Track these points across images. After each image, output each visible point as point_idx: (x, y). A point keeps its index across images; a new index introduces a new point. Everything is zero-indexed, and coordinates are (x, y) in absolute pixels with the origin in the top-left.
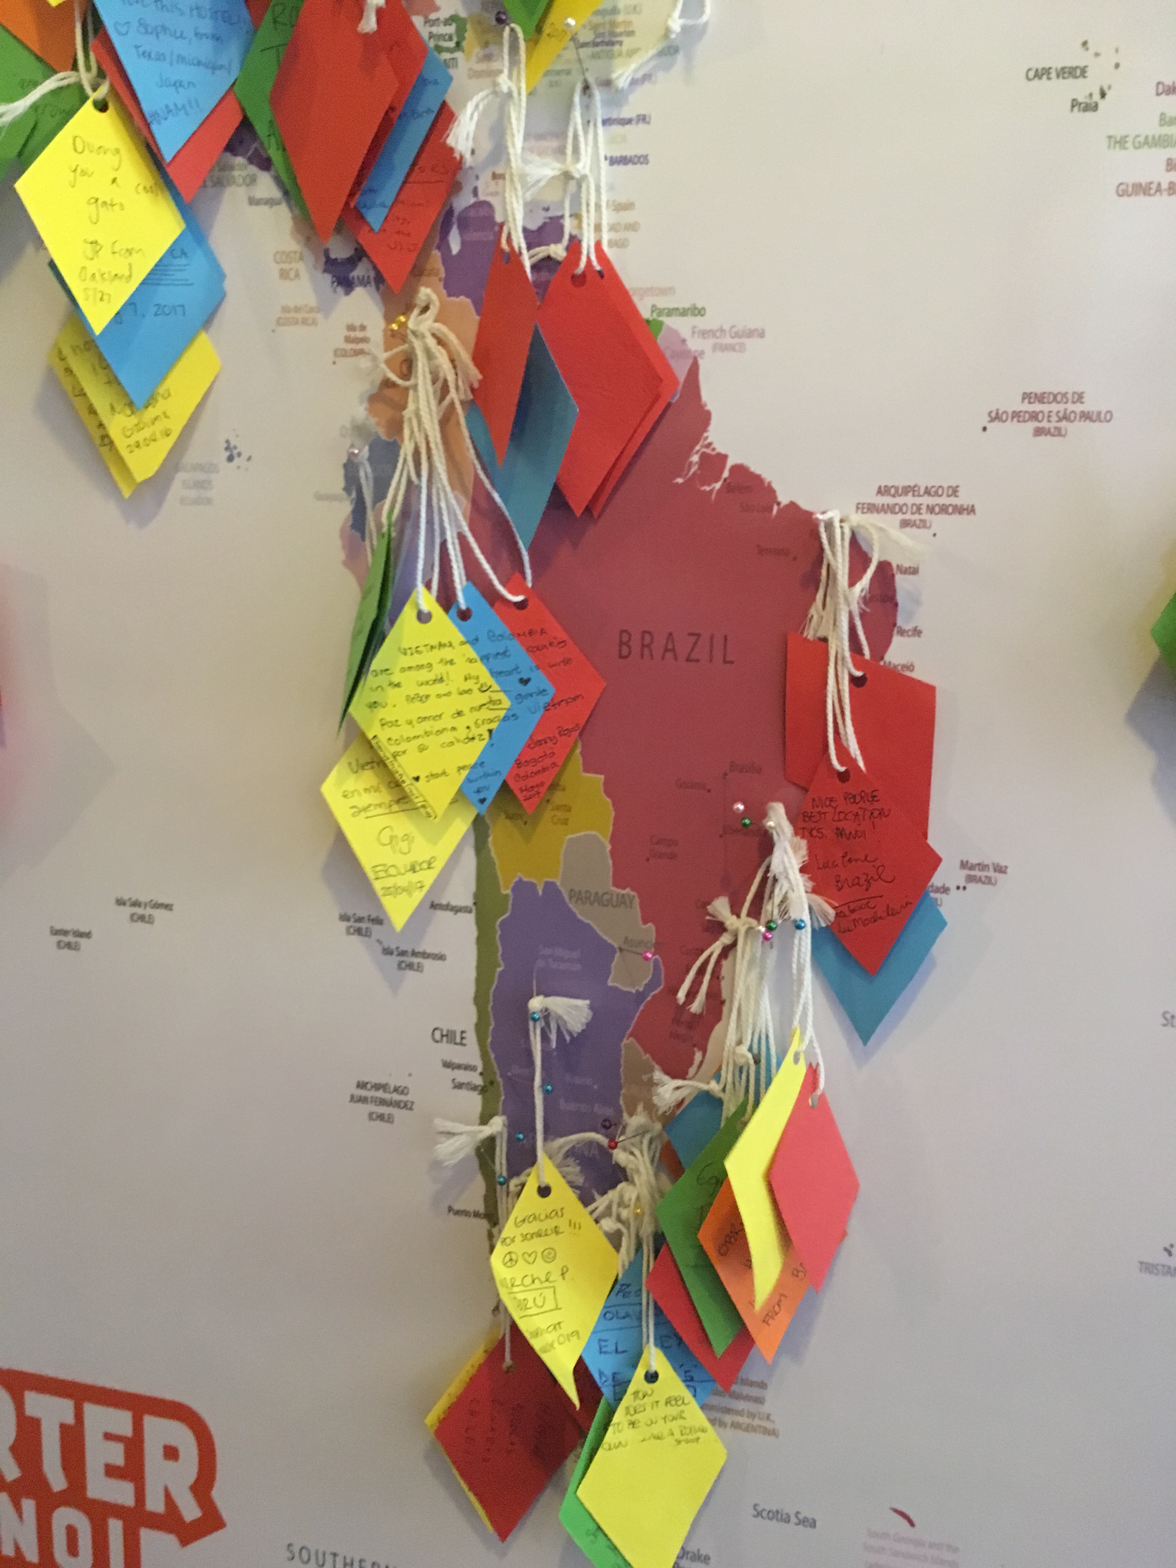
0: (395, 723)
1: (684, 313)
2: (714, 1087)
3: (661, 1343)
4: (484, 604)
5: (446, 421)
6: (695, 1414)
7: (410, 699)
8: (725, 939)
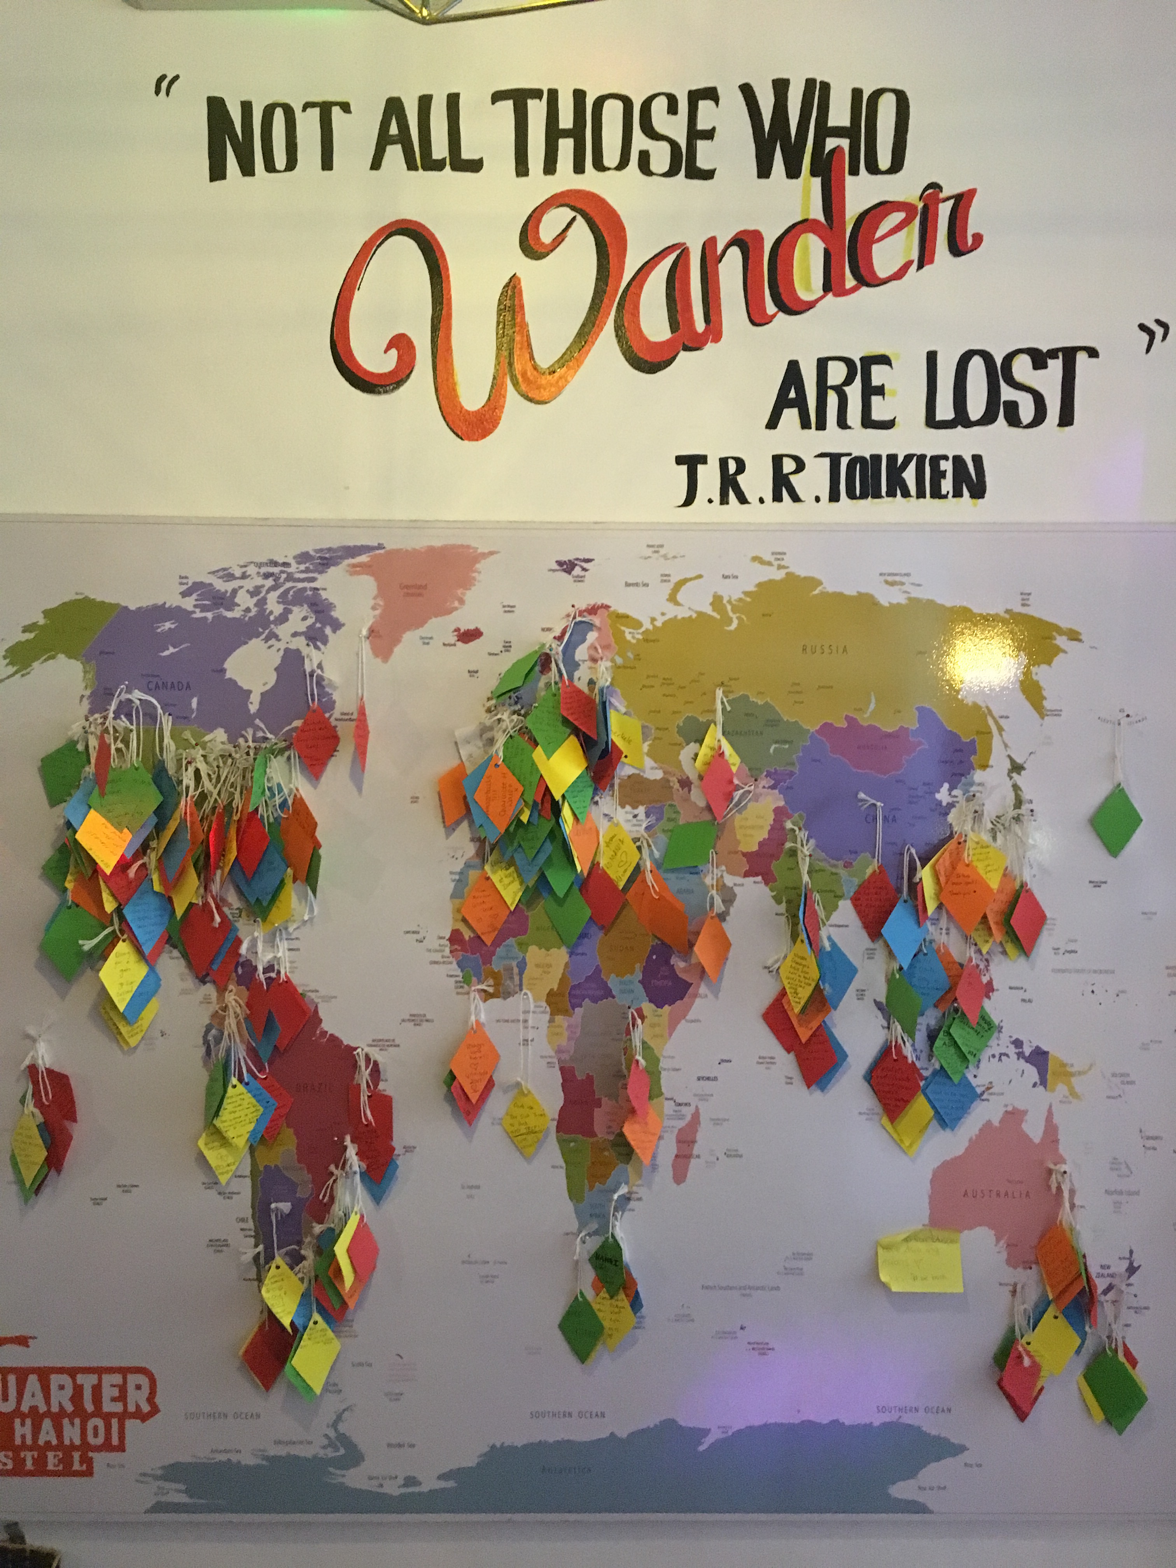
0: (225, 1121)
1: (313, 991)
2: (332, 1226)
3: (319, 1312)
4: (252, 1079)
5: (238, 1024)
6: (330, 1333)
7: (230, 1113)
8: (334, 1178)
